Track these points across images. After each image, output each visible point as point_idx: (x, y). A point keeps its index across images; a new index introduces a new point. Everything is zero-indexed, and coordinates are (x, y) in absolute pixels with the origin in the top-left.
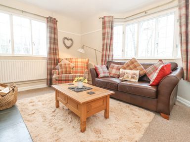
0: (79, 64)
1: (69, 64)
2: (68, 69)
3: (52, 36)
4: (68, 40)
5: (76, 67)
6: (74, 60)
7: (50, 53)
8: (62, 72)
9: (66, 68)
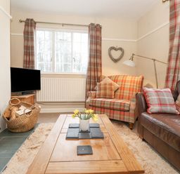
0: (128, 85)
1: (111, 84)
2: (108, 92)
3: (94, 47)
4: (116, 49)
5: (122, 88)
6: (120, 79)
7: (90, 70)
8: (99, 95)
9: (105, 89)
